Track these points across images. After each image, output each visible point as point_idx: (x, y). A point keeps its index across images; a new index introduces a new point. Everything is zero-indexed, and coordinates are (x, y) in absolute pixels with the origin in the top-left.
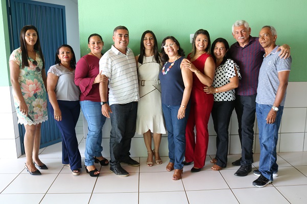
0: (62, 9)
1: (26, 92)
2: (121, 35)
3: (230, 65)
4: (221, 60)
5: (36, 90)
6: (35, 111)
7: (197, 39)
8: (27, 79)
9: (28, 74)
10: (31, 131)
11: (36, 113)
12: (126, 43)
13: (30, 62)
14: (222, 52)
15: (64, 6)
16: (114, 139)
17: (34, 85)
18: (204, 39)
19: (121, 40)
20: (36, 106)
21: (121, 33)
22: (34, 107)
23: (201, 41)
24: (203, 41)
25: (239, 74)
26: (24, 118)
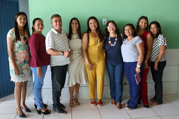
0: (17, 3)
1: (18, 59)
2: (56, 21)
3: (161, 38)
4: (156, 35)
5: (26, 58)
6: (24, 73)
7: (141, 21)
8: (19, 50)
9: (20, 46)
10: (19, 86)
11: (25, 74)
12: (60, 25)
13: (22, 37)
14: (155, 30)
15: (19, 1)
16: (55, 89)
17: (25, 54)
18: (145, 22)
19: (57, 24)
20: (25, 69)
21: (56, 20)
22: (23, 69)
23: (144, 23)
24: (145, 23)
25: (166, 44)
26: (16, 77)
